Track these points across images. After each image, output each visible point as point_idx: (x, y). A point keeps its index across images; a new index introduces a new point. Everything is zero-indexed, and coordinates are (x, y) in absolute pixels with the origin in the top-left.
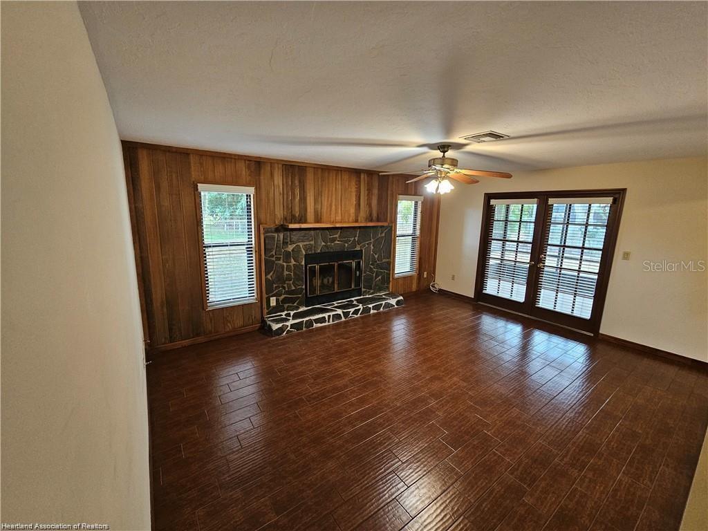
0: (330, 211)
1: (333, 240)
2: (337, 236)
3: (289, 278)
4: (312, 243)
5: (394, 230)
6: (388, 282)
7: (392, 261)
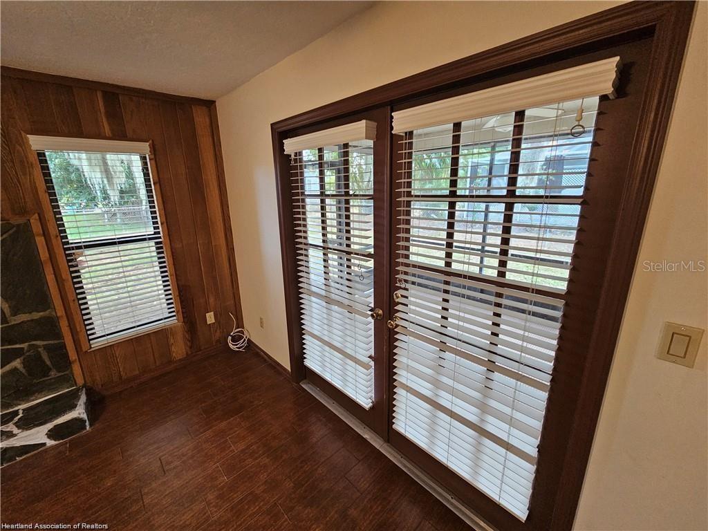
5: (46, 234)
6: (68, 364)
7: (60, 312)
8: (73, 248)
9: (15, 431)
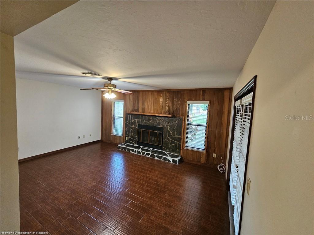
0: (148, 108)
1: (149, 120)
2: (151, 119)
3: (132, 132)
4: (140, 120)
5: (184, 121)
6: (180, 149)
7: (182, 138)
8: (189, 125)
9: (169, 156)
